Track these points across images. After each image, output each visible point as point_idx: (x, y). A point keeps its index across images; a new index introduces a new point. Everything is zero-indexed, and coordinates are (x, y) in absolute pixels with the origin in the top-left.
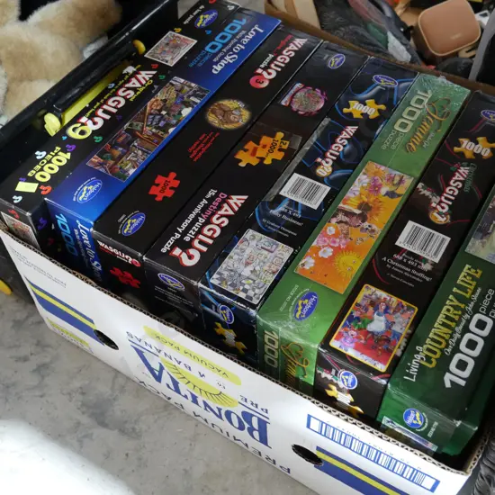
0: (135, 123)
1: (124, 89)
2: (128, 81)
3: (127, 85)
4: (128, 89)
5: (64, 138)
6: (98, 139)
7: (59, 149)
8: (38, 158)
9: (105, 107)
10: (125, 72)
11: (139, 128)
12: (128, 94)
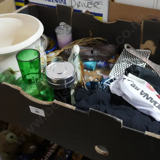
4: (52, 149)
9: (47, 155)
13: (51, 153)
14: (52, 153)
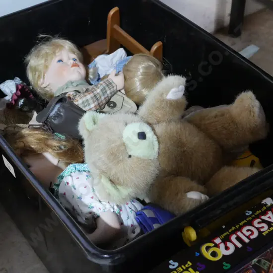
0: (263, 261)
1: (259, 220)
2: (265, 213)
3: (263, 217)
4: (264, 221)
5: (197, 254)
6: (227, 266)
7: (191, 264)
8: (171, 267)
9: (239, 233)
10: (264, 202)
11: (265, 268)
12: (263, 227)
13: (256, 234)
14: (260, 233)
